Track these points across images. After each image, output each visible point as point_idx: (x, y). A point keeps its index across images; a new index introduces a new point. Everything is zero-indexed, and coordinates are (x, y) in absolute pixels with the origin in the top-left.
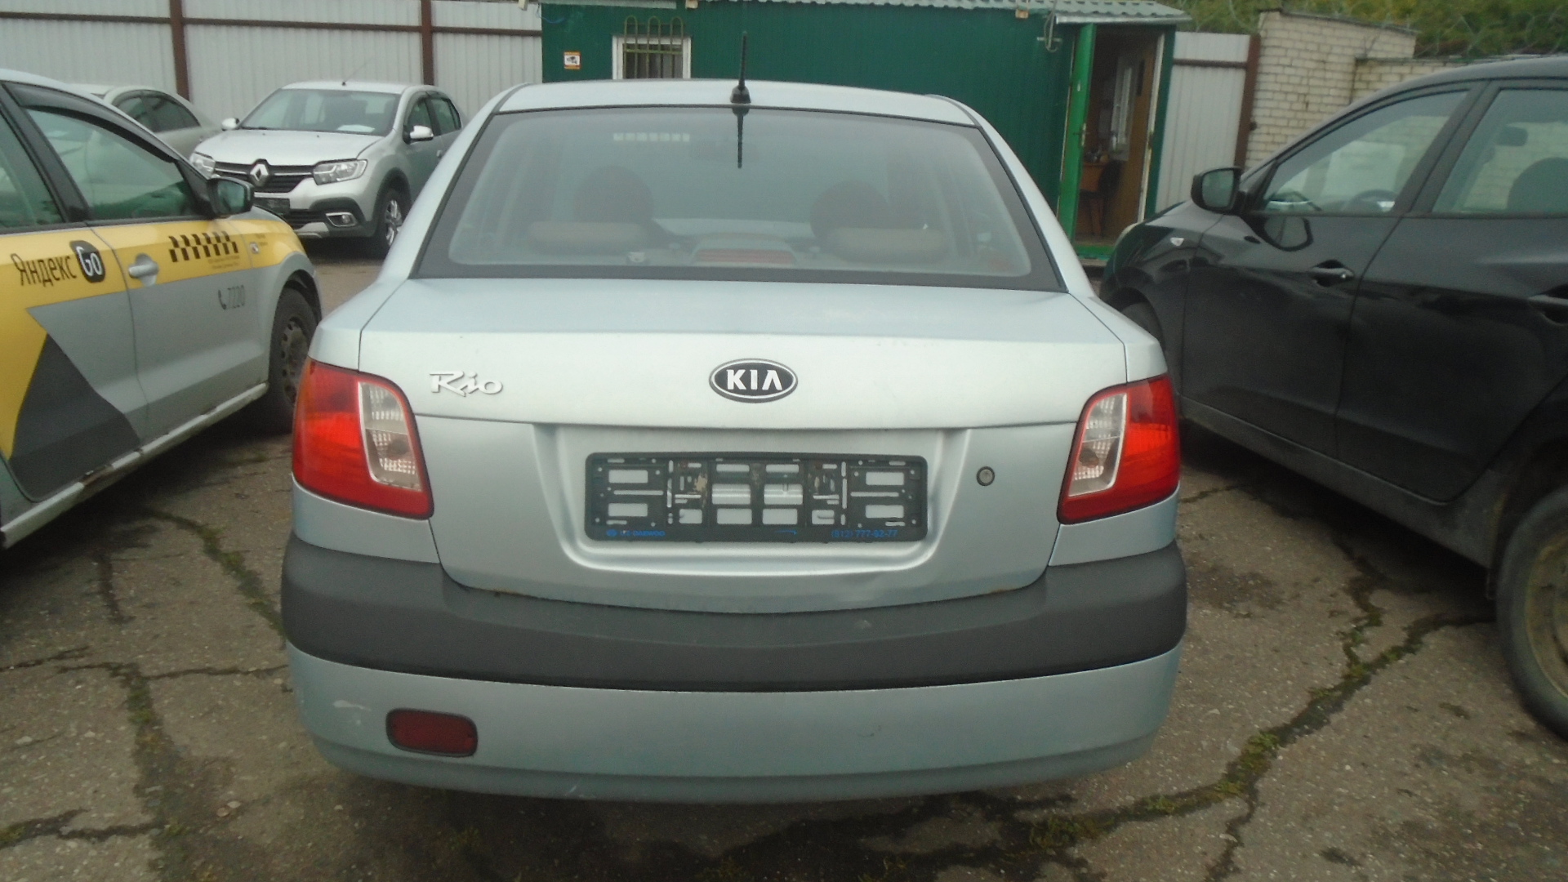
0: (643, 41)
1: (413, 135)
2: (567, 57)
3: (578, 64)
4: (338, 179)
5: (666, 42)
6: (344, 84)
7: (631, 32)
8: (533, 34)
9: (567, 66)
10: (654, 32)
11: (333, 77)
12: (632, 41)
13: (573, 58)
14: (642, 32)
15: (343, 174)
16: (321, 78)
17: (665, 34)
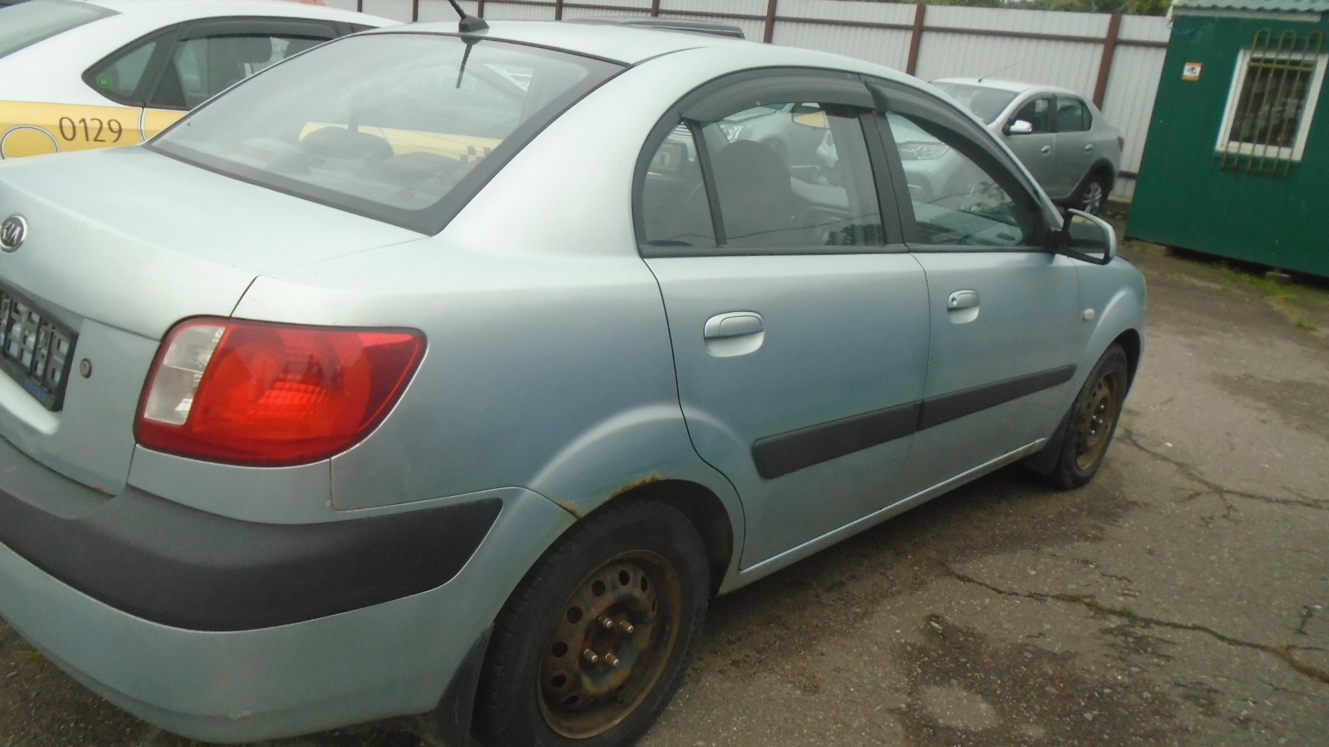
0: (1271, 55)
1: (1013, 128)
2: (1187, 67)
3: (1198, 74)
4: (919, 158)
5: (1297, 57)
6: (980, 81)
7: (1260, 44)
8: (1157, 45)
9: (1186, 76)
10: (1286, 46)
11: (970, 75)
12: (1258, 55)
13: (1193, 69)
14: (1272, 45)
15: (920, 153)
16: (962, 75)
17: (1298, 48)
